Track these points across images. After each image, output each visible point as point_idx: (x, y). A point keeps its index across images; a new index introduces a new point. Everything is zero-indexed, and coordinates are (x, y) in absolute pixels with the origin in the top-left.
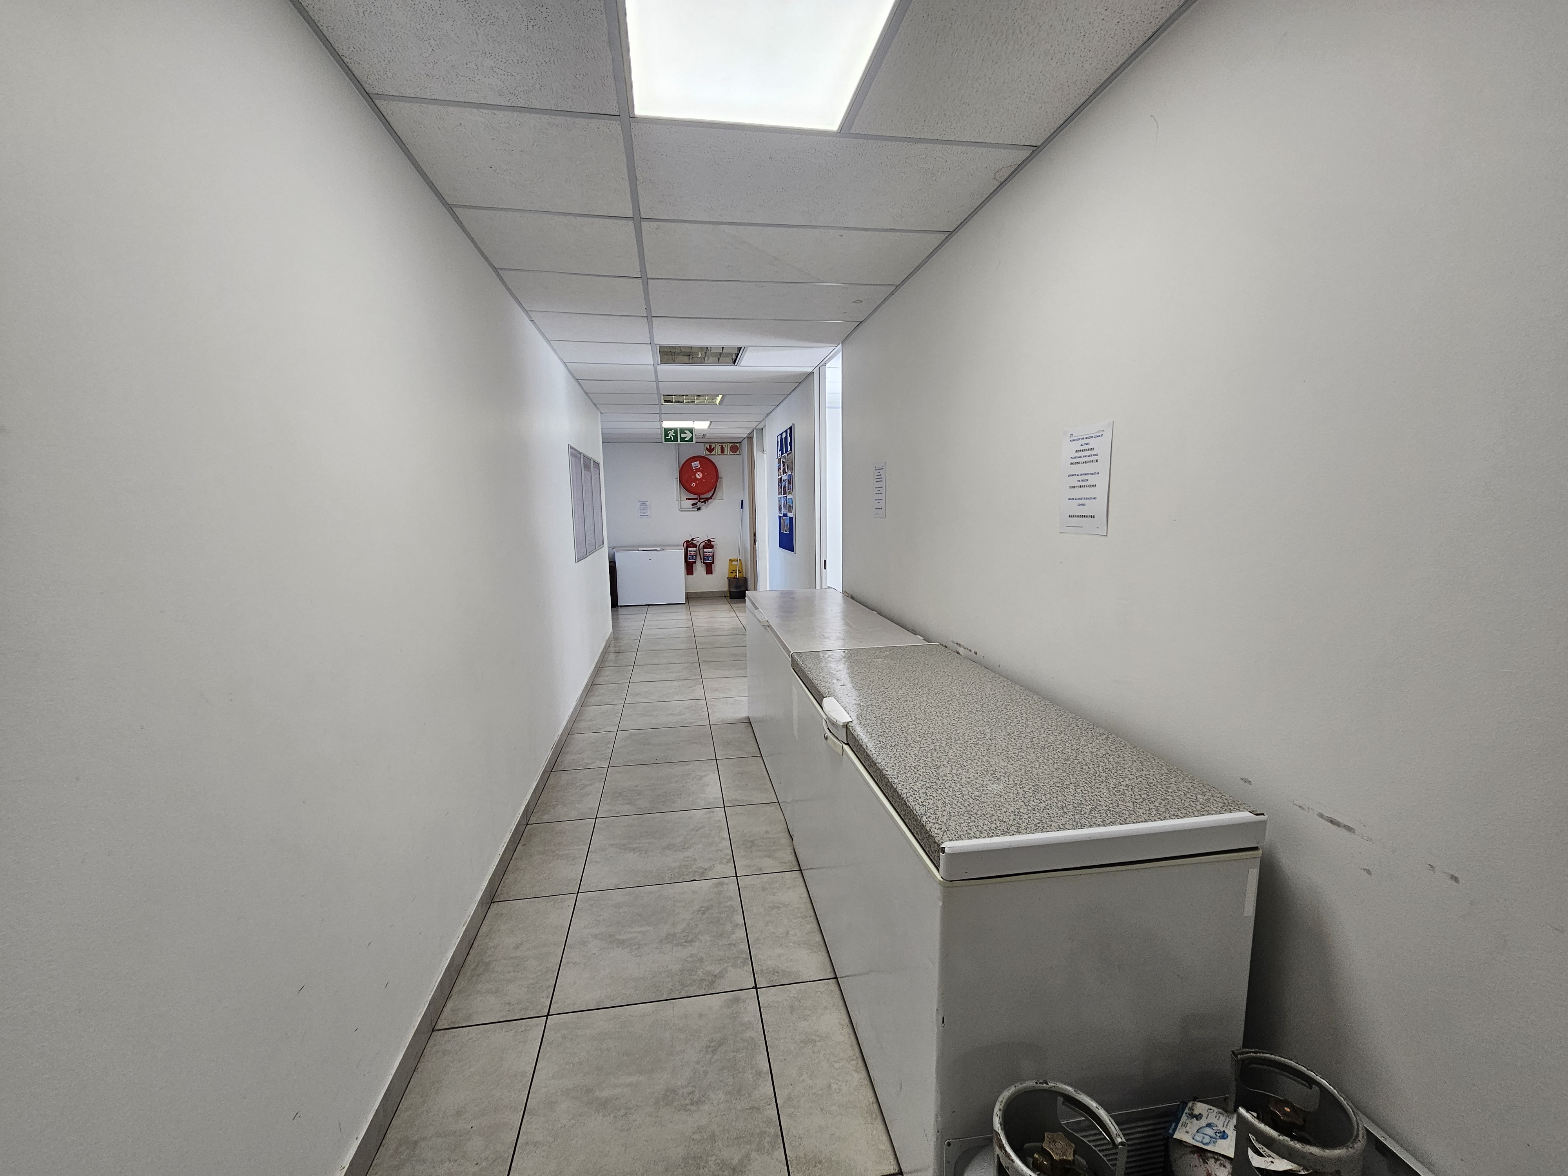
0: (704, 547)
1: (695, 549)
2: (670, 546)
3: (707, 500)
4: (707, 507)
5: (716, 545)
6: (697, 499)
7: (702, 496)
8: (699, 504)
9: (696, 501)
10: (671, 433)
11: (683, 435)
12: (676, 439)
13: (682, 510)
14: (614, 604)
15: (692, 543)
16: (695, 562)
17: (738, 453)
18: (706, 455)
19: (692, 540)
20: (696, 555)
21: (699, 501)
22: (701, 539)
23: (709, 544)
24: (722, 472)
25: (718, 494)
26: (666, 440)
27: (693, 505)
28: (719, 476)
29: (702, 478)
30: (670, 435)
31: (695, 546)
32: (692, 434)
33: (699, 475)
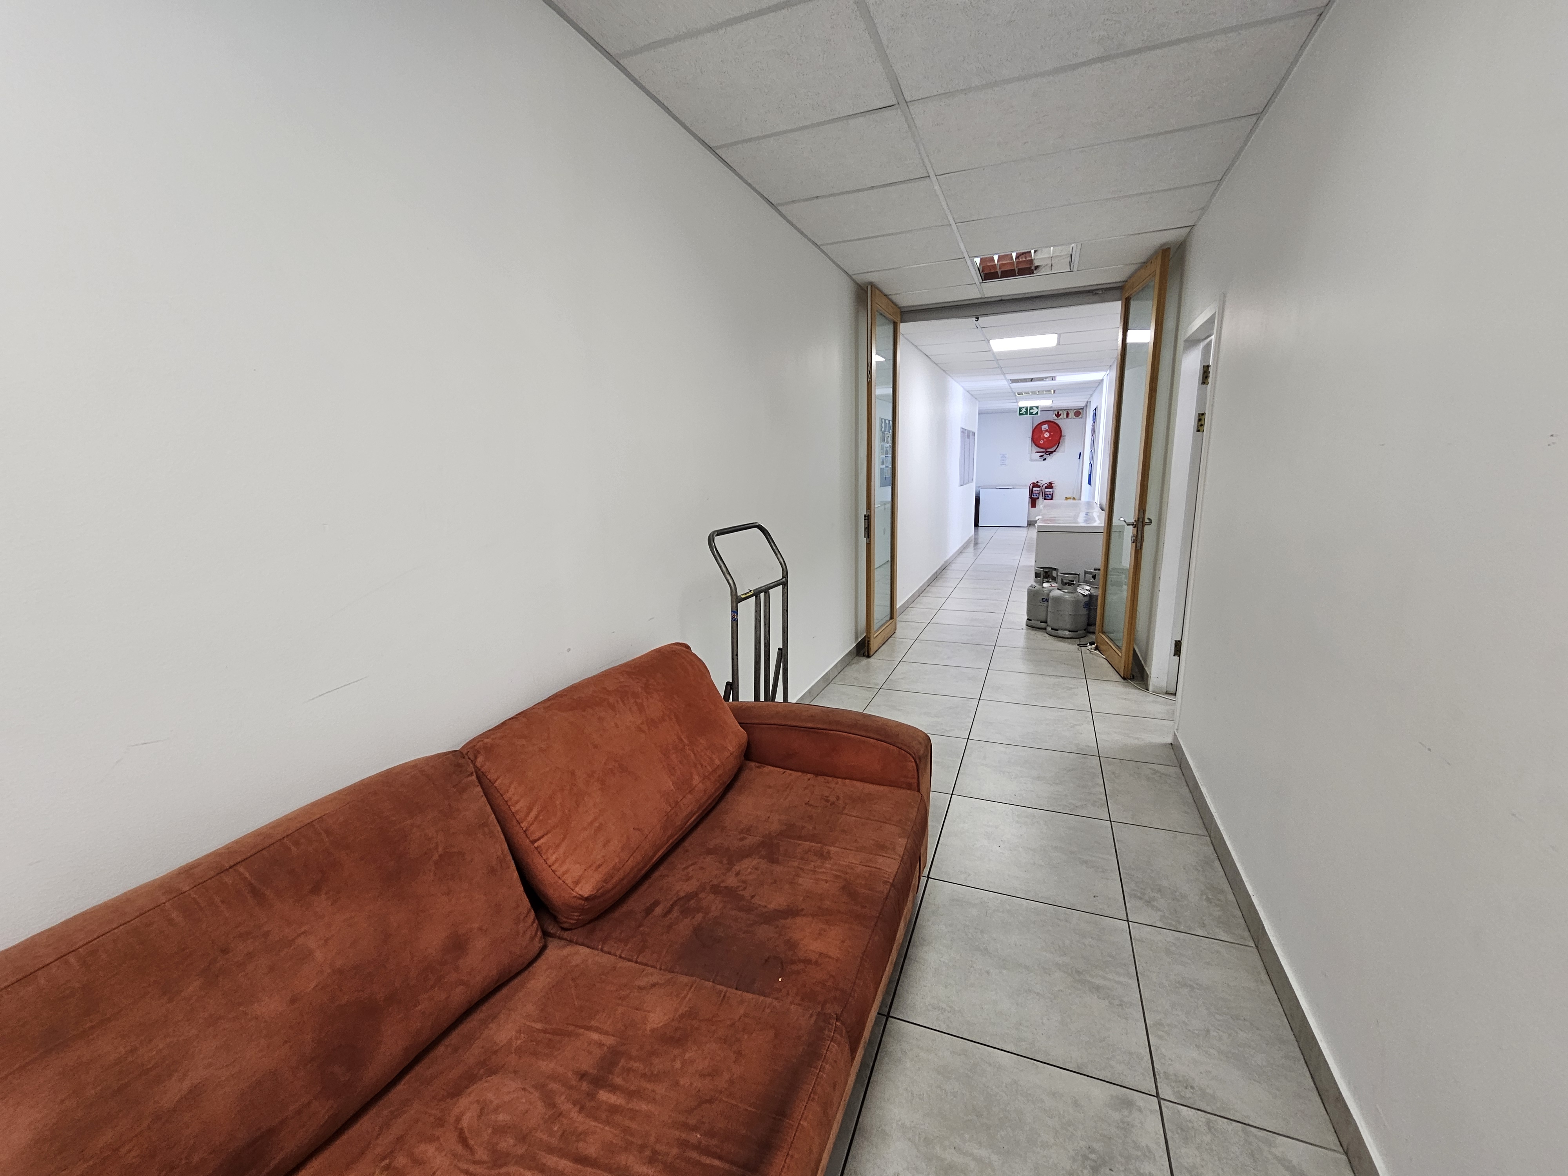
0: (1046, 488)
1: (1038, 489)
2: (1020, 486)
3: (1051, 453)
4: (1051, 458)
5: (1056, 486)
6: (1043, 452)
7: (1048, 450)
8: (1045, 456)
9: (1043, 454)
10: (1023, 410)
11: (1031, 411)
12: (1026, 413)
13: (1031, 460)
14: (976, 525)
15: (1037, 485)
16: (1038, 498)
17: (1080, 416)
18: (1054, 419)
19: (1037, 482)
20: (1039, 493)
21: (1045, 454)
22: (1044, 481)
23: (1050, 486)
24: (1065, 431)
25: (1060, 448)
26: (1020, 414)
27: (1040, 456)
28: (1063, 435)
29: (1049, 437)
30: (1022, 411)
31: (1039, 487)
32: (1038, 409)
33: (1047, 435)
